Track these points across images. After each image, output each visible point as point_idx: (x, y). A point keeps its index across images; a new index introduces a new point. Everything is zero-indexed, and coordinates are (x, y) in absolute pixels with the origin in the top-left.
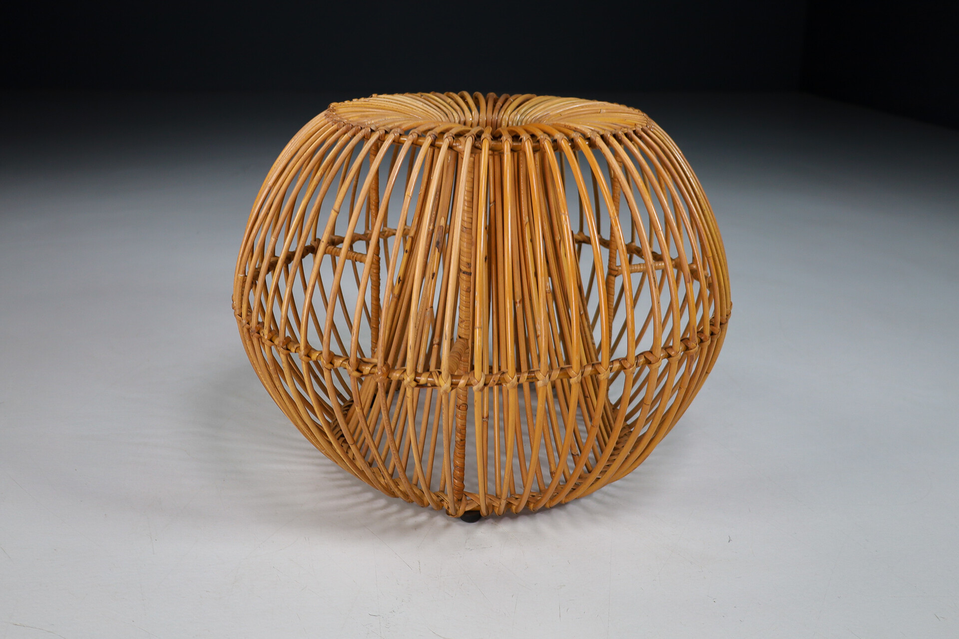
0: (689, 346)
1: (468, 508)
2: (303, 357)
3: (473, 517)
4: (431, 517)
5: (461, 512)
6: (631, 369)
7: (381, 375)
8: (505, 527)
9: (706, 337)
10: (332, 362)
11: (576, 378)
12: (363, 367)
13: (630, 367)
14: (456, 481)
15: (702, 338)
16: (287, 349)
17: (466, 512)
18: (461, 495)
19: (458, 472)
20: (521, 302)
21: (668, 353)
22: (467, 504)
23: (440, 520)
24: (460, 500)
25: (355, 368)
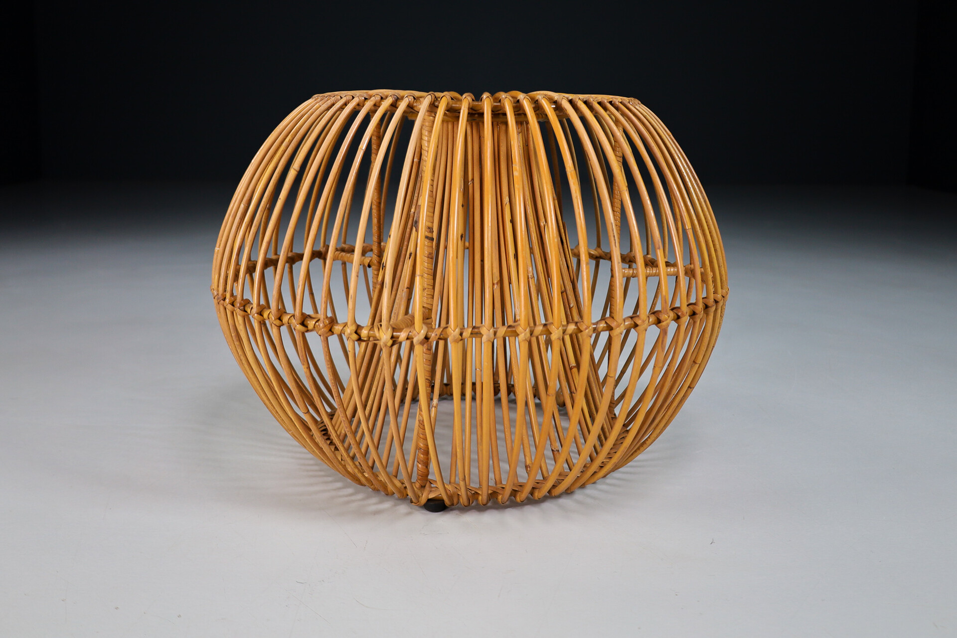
0: (660, 318)
1: (431, 496)
2: (256, 315)
3: (437, 506)
4: (395, 505)
5: (423, 500)
6: (587, 330)
7: (323, 328)
8: (470, 518)
9: (683, 314)
10: (281, 318)
11: (523, 334)
12: (309, 322)
13: (586, 329)
14: (420, 466)
15: (679, 314)
16: (245, 311)
17: (429, 500)
18: (425, 480)
19: (422, 456)
20: (499, 284)
21: (635, 322)
22: (431, 491)
23: (403, 508)
24: (423, 487)
25: (300, 322)
